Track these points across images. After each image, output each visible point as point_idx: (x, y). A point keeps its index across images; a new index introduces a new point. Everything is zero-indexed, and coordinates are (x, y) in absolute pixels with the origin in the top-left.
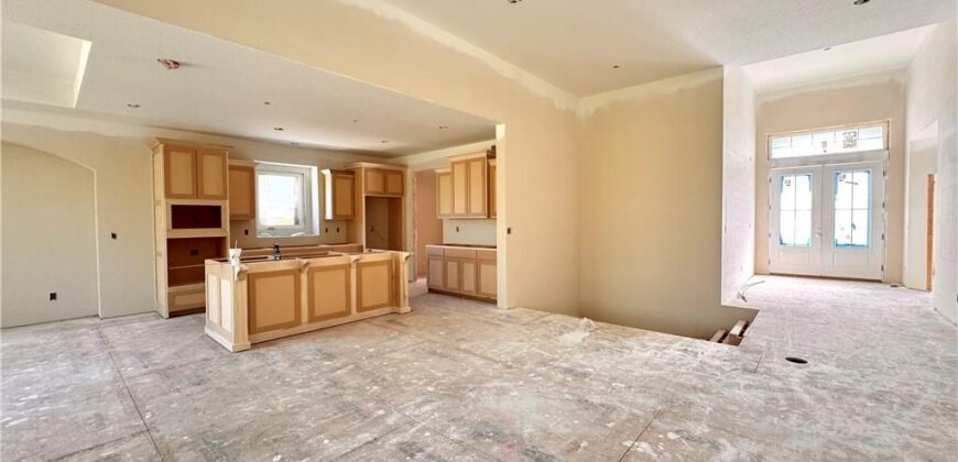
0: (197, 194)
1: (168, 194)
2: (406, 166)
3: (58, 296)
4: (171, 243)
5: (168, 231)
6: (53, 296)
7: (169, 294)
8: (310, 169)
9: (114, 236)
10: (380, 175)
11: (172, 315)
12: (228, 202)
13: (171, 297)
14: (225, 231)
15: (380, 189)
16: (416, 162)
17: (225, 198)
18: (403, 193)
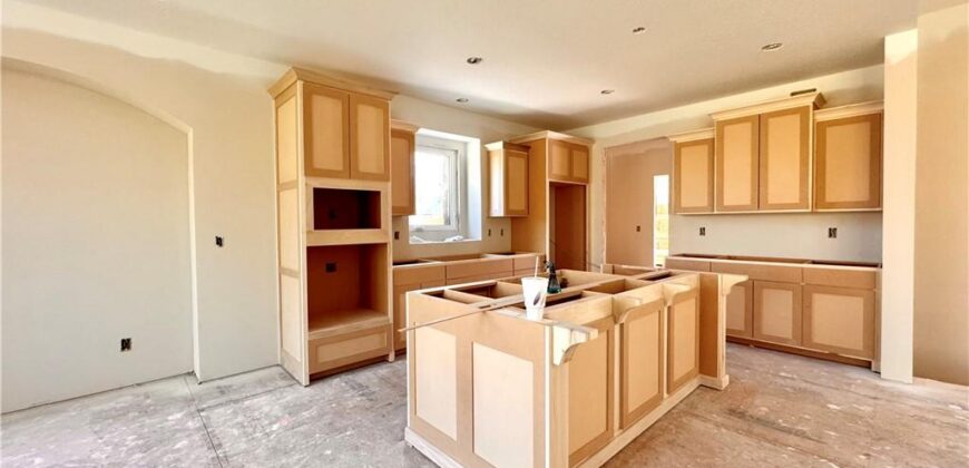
0: (350, 169)
1: (310, 169)
2: (592, 140)
3: (133, 345)
4: (313, 253)
5: (308, 232)
6: (126, 344)
7: (310, 342)
8: (466, 144)
9: (219, 242)
10: (566, 151)
11: (315, 378)
12: (390, 184)
13: (313, 348)
14: (386, 233)
15: (565, 173)
16: (605, 134)
17: (388, 180)
18: (587, 180)
